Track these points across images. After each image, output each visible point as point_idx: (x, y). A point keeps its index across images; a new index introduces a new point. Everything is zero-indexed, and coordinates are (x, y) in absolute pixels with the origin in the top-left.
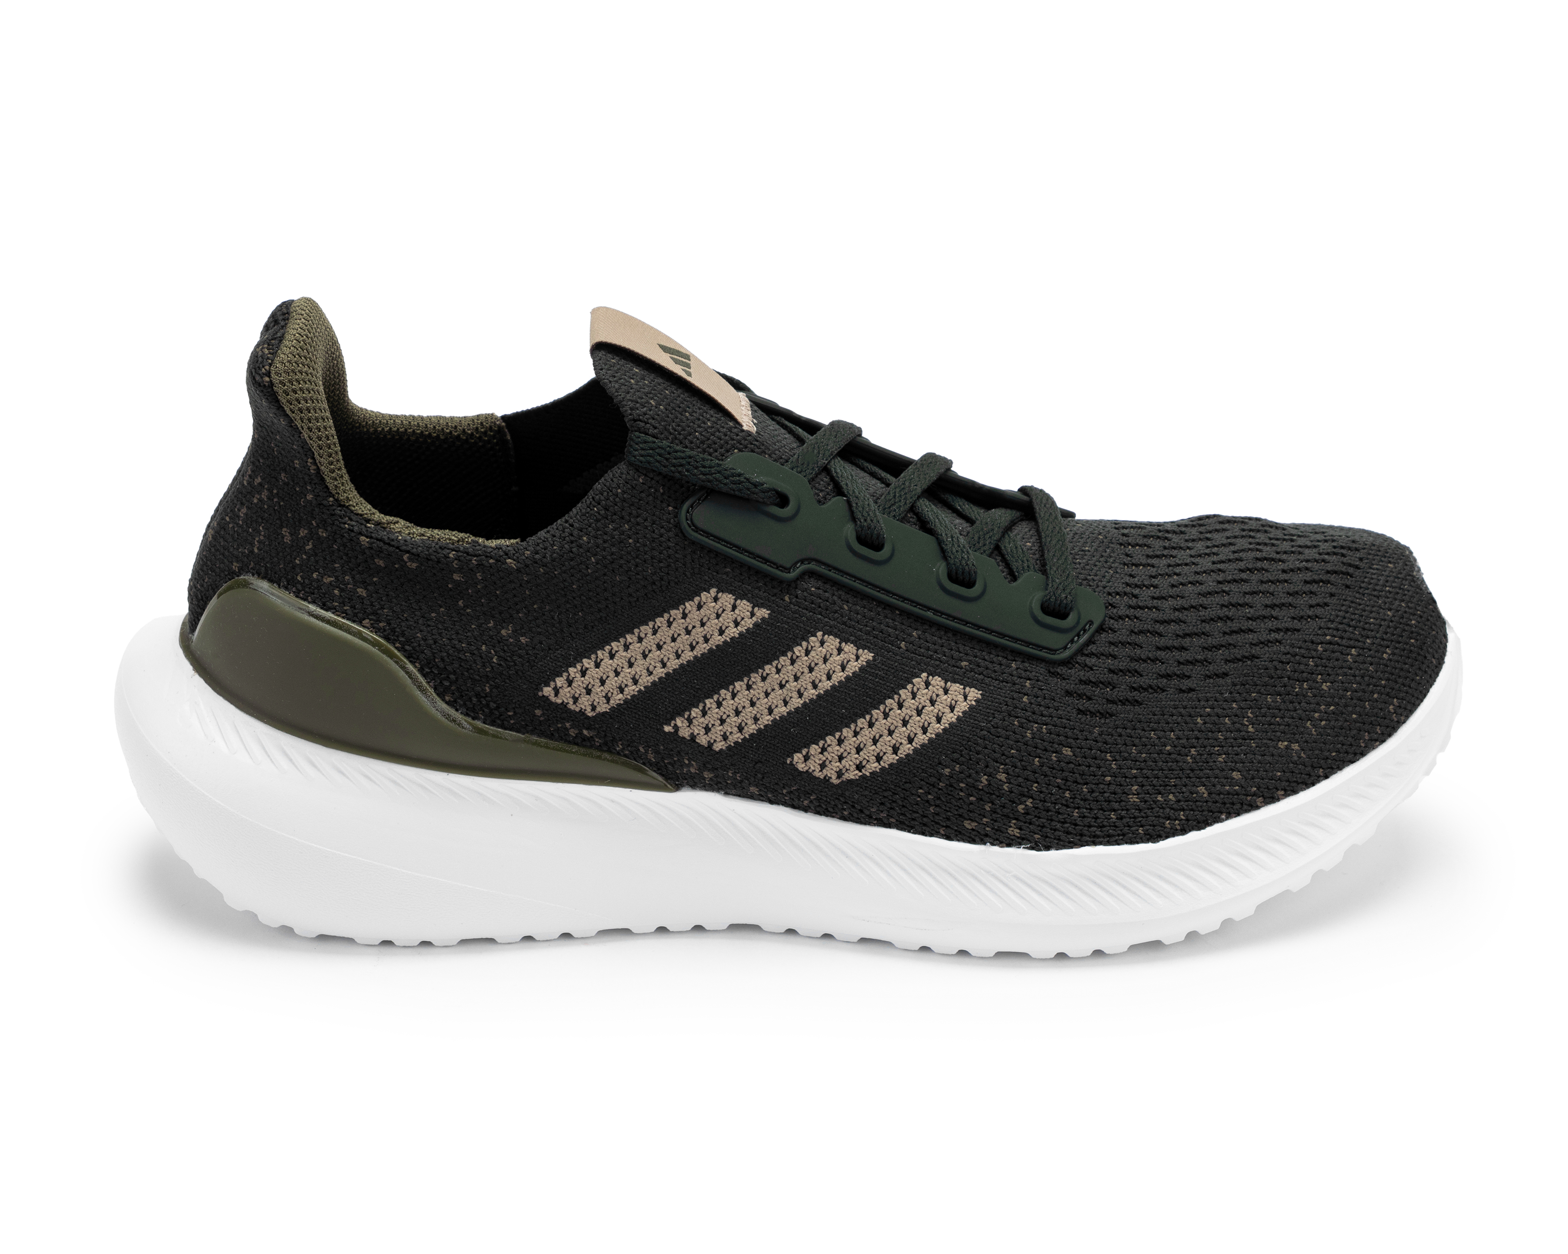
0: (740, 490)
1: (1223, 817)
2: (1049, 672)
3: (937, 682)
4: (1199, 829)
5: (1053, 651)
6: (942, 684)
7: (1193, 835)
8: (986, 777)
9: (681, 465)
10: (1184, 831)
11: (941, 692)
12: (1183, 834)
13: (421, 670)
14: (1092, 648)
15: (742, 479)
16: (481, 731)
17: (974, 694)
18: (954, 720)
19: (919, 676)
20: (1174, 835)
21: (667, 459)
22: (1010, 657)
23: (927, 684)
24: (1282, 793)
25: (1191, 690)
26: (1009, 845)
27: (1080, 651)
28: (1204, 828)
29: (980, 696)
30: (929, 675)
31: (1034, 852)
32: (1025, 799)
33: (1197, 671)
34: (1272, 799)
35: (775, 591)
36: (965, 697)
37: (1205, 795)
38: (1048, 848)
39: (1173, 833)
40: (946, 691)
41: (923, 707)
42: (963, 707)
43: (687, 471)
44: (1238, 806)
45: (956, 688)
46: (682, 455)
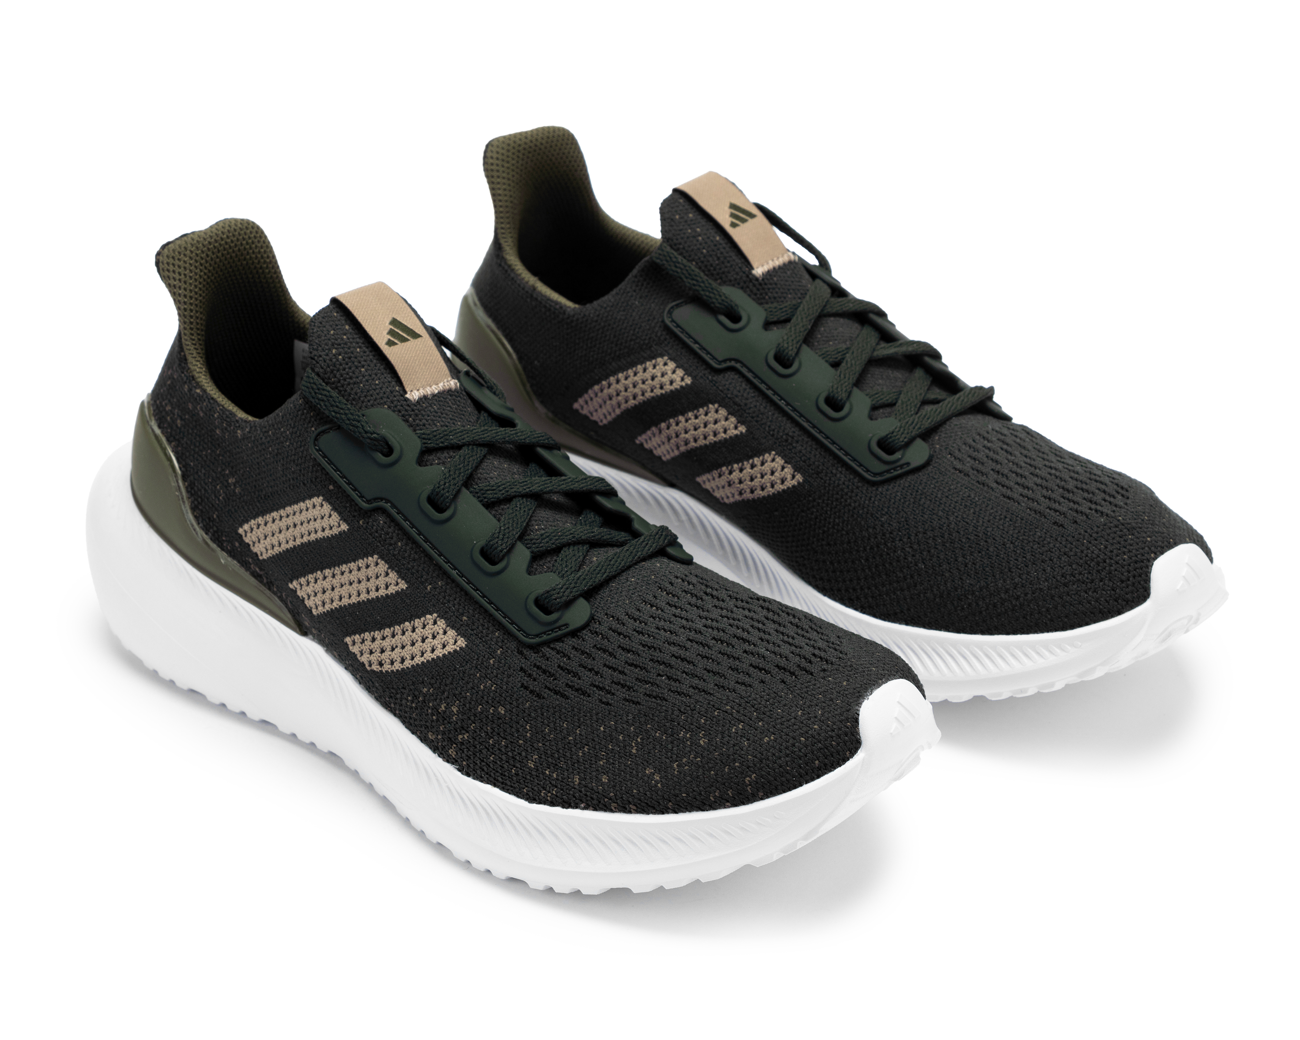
0: (354, 432)
1: (582, 805)
2: (518, 649)
3: (442, 623)
4: (563, 807)
5: (527, 635)
6: (444, 626)
7: (558, 810)
8: (445, 705)
9: (323, 400)
10: (552, 804)
11: (441, 632)
12: (551, 806)
13: (187, 488)
14: (558, 645)
15: (359, 424)
16: (206, 543)
17: (462, 642)
18: (441, 655)
19: (431, 614)
20: (545, 804)
21: (316, 393)
22: (497, 627)
23: (435, 623)
24: (635, 808)
25: (608, 704)
26: (448, 761)
27: (547, 643)
28: (567, 808)
29: (464, 646)
30: (438, 616)
31: (459, 773)
32: (464, 732)
33: (621, 693)
34: (625, 809)
35: (356, 514)
36: (456, 642)
37: (576, 783)
38: (468, 775)
39: (545, 802)
40: (445, 633)
41: (427, 637)
42: (450, 648)
43: (326, 406)
44: (595, 802)
45: (451, 633)
46: (328, 394)
